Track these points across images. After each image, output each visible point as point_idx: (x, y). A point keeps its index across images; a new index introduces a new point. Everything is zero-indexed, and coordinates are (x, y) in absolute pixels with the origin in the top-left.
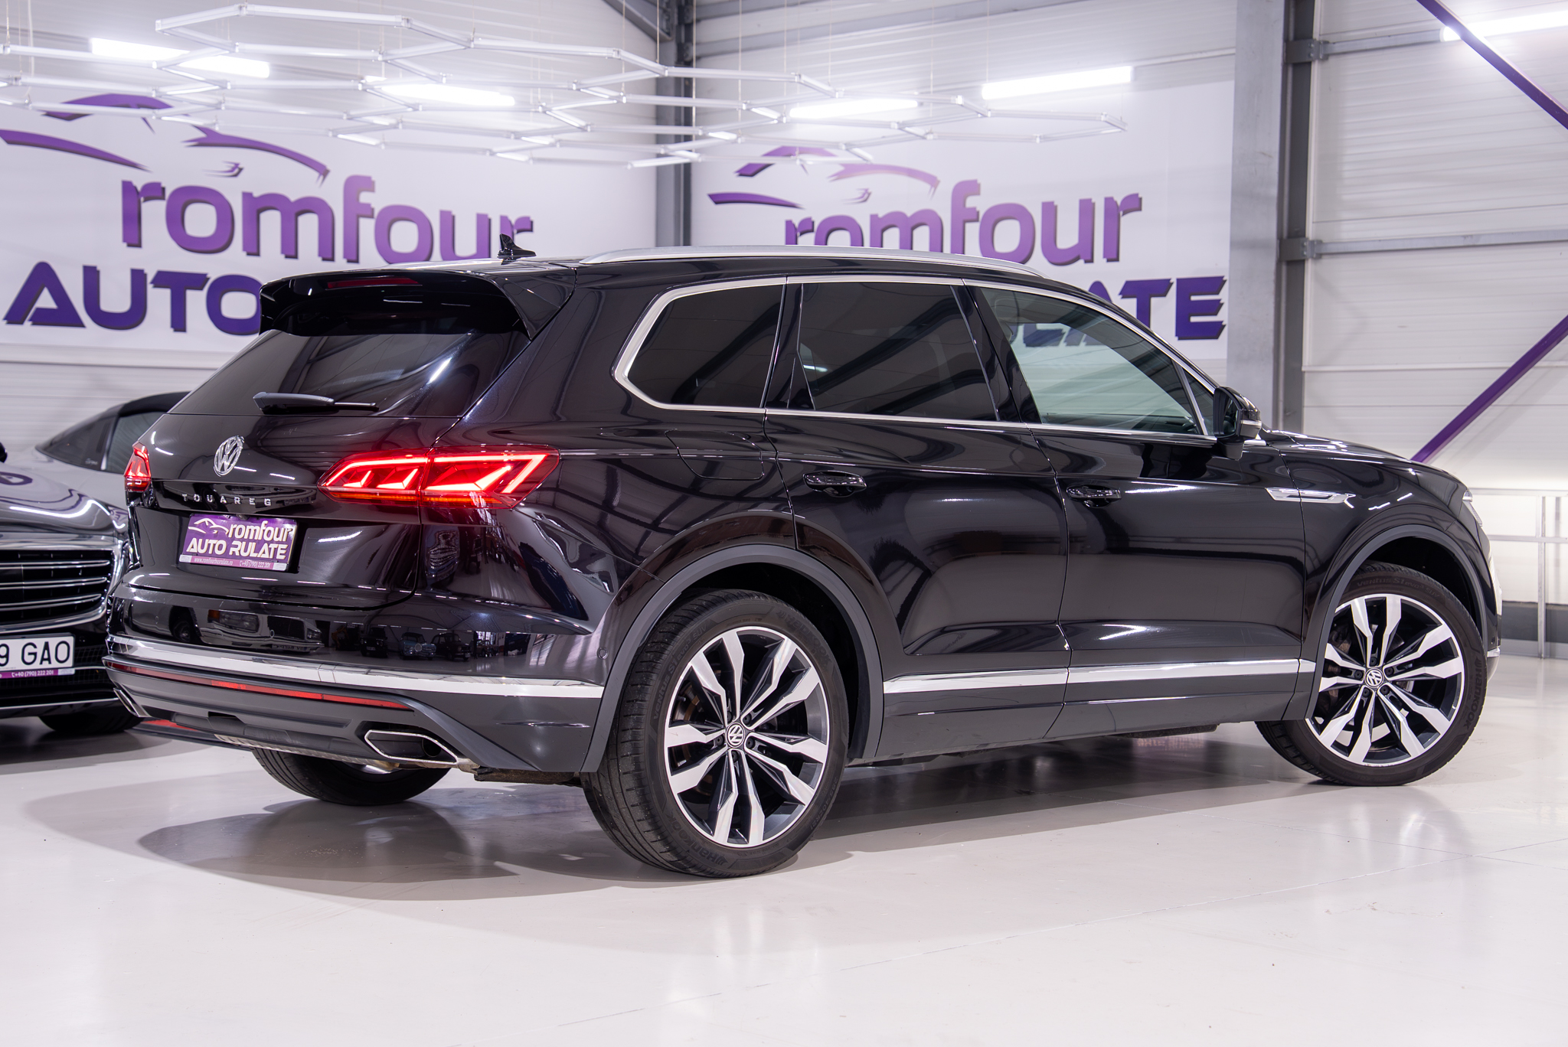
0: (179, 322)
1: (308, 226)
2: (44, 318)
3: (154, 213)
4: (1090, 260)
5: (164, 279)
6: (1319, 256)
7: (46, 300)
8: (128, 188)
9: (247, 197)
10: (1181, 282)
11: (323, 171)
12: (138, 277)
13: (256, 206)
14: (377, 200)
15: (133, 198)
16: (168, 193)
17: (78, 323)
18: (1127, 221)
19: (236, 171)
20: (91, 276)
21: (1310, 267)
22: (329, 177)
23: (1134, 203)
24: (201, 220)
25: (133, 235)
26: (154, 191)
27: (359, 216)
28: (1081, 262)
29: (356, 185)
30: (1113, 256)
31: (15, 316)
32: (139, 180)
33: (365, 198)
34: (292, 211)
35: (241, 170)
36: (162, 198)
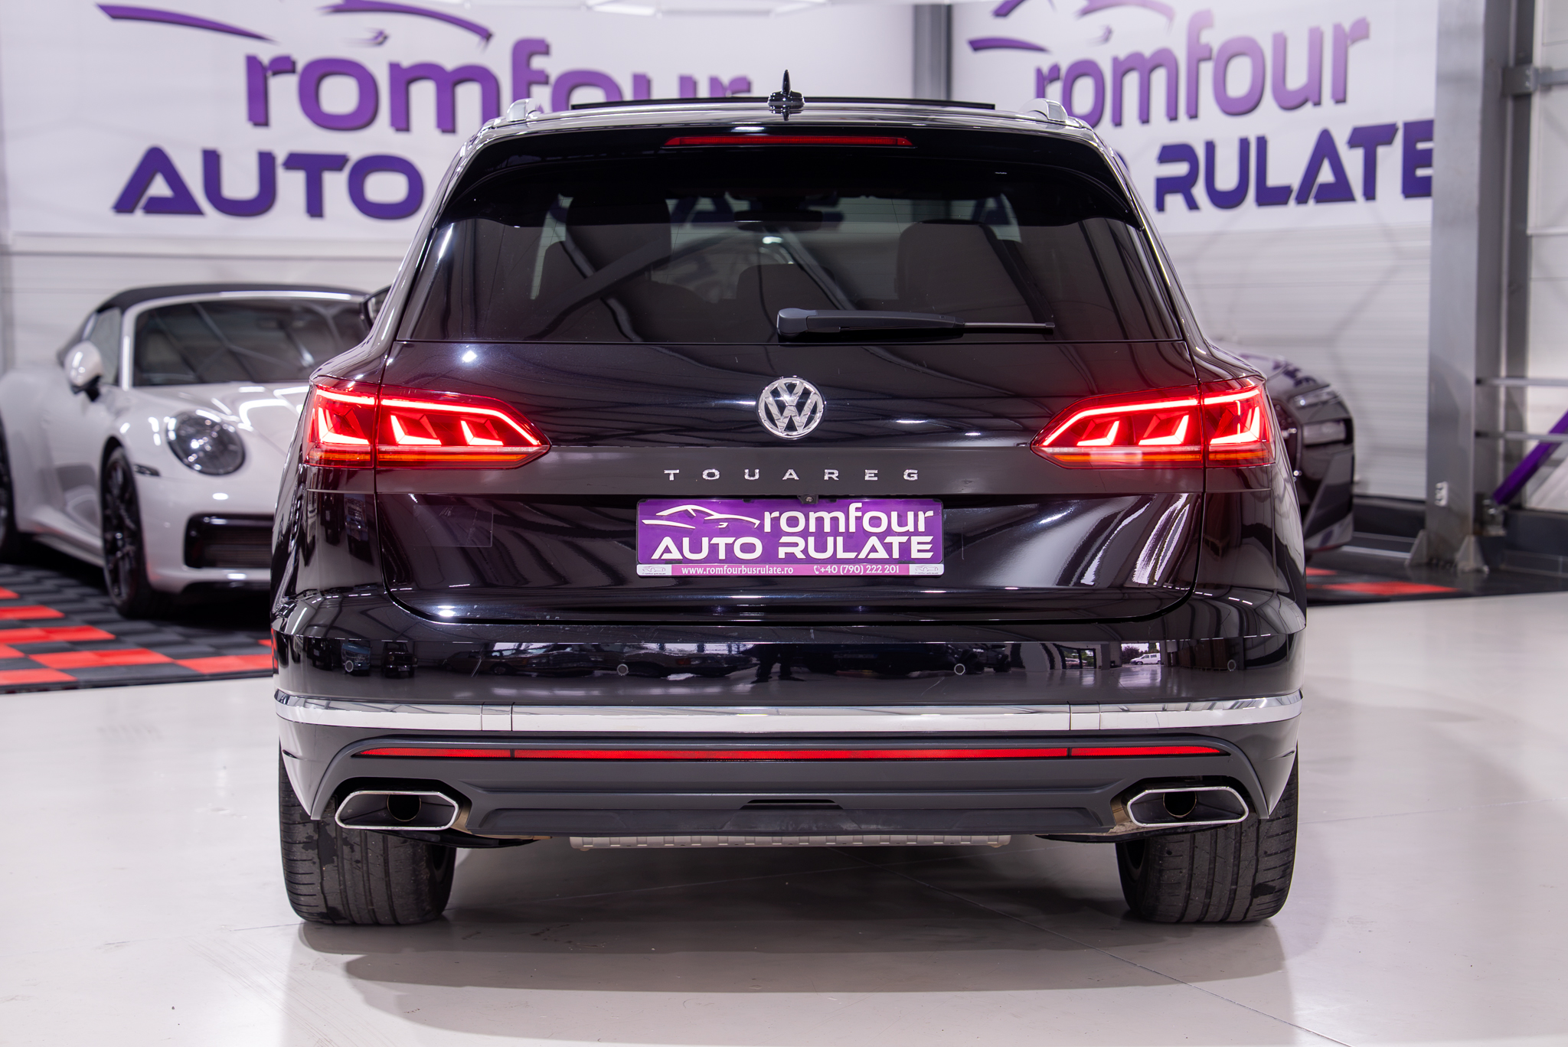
0: (315, 207)
1: (469, 96)
2: (157, 206)
3: (283, 90)
4: (1318, 103)
5: (295, 161)
6: (1547, 88)
7: (159, 188)
8: (252, 62)
9: (394, 68)
10: (1408, 126)
11: (486, 35)
12: (266, 161)
13: (404, 78)
14: (553, 65)
15: (258, 75)
16: (300, 67)
17: (194, 210)
18: (1356, 52)
19: (380, 39)
20: (211, 161)
21: (1538, 103)
22: (494, 41)
23: (1361, 31)
24: (338, 95)
25: (259, 113)
26: (283, 65)
27: (530, 84)
28: (1309, 106)
29: (527, 50)
30: (1340, 99)
31: (126, 204)
32: (265, 54)
33: (538, 63)
34: (448, 81)
35: (386, 38)
36: (293, 71)
